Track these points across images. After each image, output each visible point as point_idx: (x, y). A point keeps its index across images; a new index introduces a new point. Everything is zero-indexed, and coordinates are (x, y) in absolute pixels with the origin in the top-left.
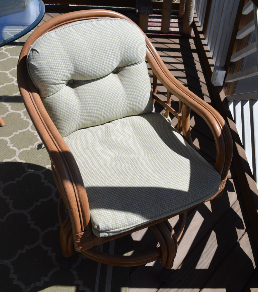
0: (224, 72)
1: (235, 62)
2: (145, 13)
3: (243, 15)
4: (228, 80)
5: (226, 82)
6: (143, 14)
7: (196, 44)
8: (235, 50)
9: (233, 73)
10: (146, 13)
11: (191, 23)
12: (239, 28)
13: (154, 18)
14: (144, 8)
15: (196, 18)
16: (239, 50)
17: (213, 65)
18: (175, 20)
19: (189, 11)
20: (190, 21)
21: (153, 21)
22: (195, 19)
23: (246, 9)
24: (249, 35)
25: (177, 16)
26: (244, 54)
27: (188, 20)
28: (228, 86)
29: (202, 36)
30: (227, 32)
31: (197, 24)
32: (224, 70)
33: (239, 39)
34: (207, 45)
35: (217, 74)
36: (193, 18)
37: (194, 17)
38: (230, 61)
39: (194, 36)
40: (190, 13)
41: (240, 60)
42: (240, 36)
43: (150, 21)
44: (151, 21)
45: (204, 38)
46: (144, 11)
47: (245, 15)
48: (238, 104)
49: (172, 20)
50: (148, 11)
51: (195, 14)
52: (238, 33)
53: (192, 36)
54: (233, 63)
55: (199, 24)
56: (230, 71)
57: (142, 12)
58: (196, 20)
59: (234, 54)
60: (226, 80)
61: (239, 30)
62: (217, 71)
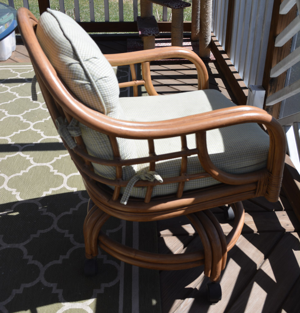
0: (263, 92)
1: (277, 77)
2: (150, 34)
3: (281, 15)
4: (270, 101)
5: (267, 105)
6: (147, 36)
7: (218, 68)
8: (274, 61)
9: (275, 92)
10: (152, 35)
11: (208, 43)
12: (278, 32)
13: (161, 43)
14: (148, 29)
15: (214, 36)
16: (280, 61)
17: (245, 88)
18: (187, 43)
19: (205, 29)
20: (207, 41)
21: (160, 45)
22: (212, 38)
23: (284, 6)
24: (291, 41)
25: (189, 38)
26: (289, 63)
27: (205, 40)
28: (270, 110)
29: (225, 56)
30: (261, 41)
31: (217, 44)
32: (263, 90)
33: (278, 47)
34: (234, 66)
35: (254, 95)
36: (210, 36)
37: (212, 36)
38: (270, 77)
39: (215, 59)
40: (207, 31)
41: (283, 73)
42: (280, 43)
43: (156, 46)
44: (158, 46)
45: (228, 57)
46: (149, 32)
47: (283, 15)
48: (289, 130)
49: (184, 43)
50: (153, 32)
51: (212, 33)
52: (277, 39)
53: (212, 59)
54: (273, 79)
55: (219, 43)
56: (270, 91)
57: (147, 34)
58: (214, 39)
59: (274, 66)
60: (266, 102)
61: (278, 35)
62: (253, 91)
